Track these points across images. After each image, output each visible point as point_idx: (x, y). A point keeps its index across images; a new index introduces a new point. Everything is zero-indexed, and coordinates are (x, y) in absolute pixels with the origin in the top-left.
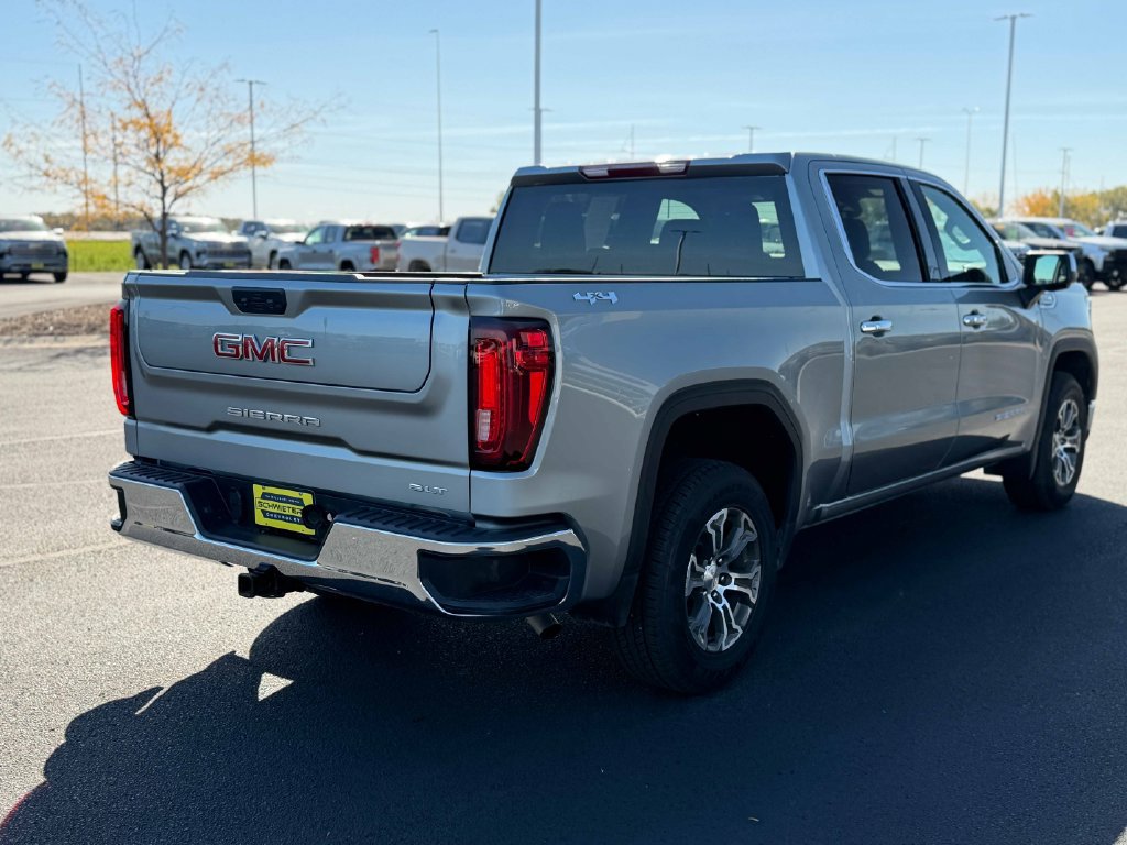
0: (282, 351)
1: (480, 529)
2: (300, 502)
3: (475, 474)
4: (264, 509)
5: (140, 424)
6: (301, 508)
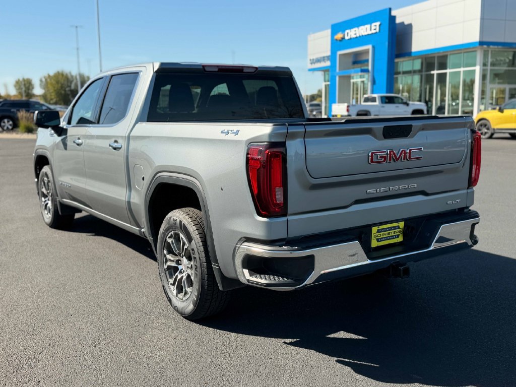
0: (410, 155)
2: (398, 227)
3: (468, 191)
4: (377, 238)
5: (290, 218)
6: (399, 230)
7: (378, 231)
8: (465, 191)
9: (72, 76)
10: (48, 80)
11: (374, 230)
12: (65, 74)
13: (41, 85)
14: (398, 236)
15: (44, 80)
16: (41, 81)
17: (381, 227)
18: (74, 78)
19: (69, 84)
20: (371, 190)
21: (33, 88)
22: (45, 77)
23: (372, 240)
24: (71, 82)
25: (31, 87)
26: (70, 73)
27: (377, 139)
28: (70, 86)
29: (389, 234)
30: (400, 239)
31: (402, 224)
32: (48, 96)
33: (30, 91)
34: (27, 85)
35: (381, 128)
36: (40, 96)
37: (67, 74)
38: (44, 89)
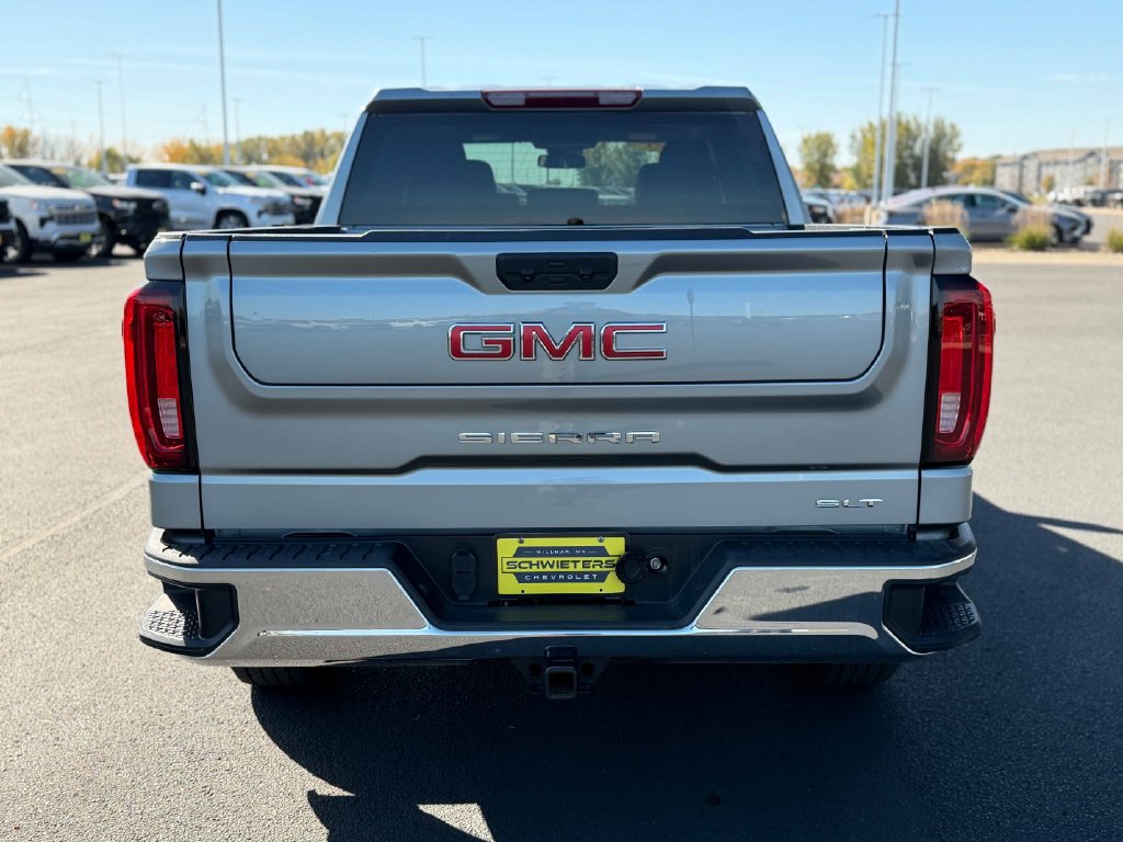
0: (608, 340)
1: (926, 542)
2: (601, 551)
3: (926, 474)
4: (518, 570)
5: (207, 479)
6: (604, 559)
7: (520, 552)
8: (913, 474)
9: (919, 126)
10: (869, 136)
11: (506, 548)
12: (904, 120)
13: (851, 146)
14: (601, 577)
15: (859, 135)
16: (853, 137)
17: (530, 542)
18: (923, 128)
19: (910, 142)
20: (472, 435)
21: (834, 153)
22: (862, 130)
23: (501, 576)
24: (915, 140)
25: (830, 152)
26: (915, 119)
27: (483, 290)
28: (911, 148)
29: (563, 564)
30: (613, 586)
31: (616, 546)
32: (864, 169)
33: (828, 161)
34: (823, 148)
35: (488, 258)
36: (846, 169)
37: (908, 122)
38: (858, 154)
